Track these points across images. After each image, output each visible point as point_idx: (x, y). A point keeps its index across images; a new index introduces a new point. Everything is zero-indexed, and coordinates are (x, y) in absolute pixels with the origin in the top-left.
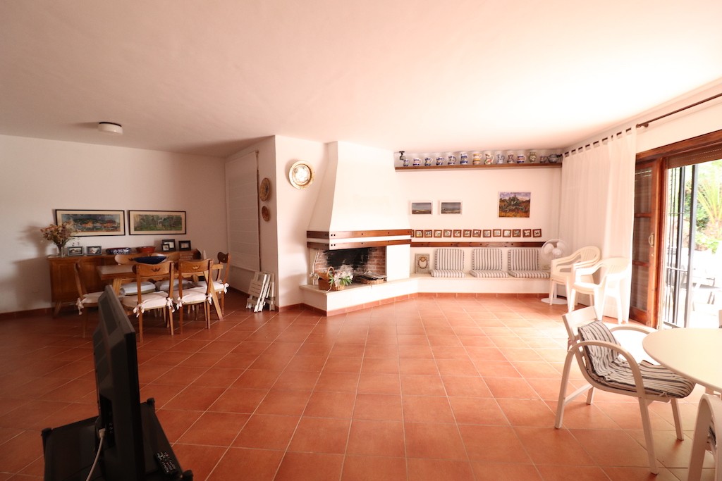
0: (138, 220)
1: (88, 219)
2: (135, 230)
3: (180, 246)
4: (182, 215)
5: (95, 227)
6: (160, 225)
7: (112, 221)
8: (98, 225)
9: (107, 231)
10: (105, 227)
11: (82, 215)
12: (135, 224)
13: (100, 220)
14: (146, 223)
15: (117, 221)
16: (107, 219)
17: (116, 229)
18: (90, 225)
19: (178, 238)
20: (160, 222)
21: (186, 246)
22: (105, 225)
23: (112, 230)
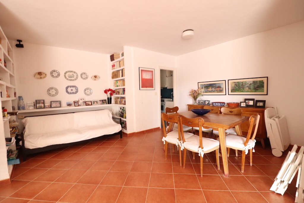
0: (233, 85)
1: (209, 86)
2: (232, 92)
3: (256, 104)
4: (265, 80)
5: (212, 90)
6: (247, 89)
7: (219, 87)
8: (213, 89)
9: (218, 92)
10: (216, 90)
11: (207, 84)
12: (231, 88)
13: (214, 87)
14: (238, 87)
15: (222, 86)
16: (217, 85)
17: (221, 91)
18: (210, 89)
19: (257, 98)
20: (247, 86)
21: (261, 104)
22: (216, 89)
23: (220, 92)
